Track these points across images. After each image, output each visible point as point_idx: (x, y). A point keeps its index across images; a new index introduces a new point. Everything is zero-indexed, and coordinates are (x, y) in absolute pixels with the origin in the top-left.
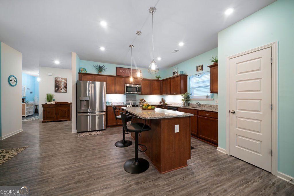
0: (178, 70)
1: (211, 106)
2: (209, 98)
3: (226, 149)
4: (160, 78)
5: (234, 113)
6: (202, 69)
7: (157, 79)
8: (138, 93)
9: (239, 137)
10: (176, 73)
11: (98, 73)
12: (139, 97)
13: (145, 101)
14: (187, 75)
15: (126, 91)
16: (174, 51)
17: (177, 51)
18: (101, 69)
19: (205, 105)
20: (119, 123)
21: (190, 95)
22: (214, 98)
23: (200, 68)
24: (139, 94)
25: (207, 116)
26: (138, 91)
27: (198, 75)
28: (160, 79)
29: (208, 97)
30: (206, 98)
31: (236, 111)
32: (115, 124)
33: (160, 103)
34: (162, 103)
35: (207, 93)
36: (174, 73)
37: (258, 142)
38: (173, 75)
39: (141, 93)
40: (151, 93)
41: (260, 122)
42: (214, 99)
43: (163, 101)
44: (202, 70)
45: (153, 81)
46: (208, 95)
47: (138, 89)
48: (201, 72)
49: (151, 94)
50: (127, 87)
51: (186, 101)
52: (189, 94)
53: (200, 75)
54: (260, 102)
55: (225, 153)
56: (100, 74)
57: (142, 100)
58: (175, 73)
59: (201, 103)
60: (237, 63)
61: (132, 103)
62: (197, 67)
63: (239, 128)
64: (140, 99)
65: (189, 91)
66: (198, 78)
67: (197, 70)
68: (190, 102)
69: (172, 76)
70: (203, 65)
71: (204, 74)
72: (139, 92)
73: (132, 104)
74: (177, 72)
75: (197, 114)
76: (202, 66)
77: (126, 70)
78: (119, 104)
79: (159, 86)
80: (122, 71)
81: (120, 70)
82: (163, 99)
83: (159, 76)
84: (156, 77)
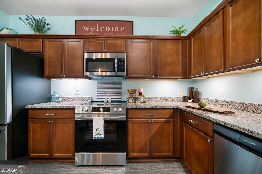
4: (183, 31)
8: (118, 74)
13: (141, 94)
15: (87, 70)
26: (116, 69)
28: (183, 34)
33: (185, 99)
34: (190, 101)
39: (125, 74)
40: (155, 74)
43: (193, 95)
49: (156, 77)
50: (89, 60)
64: (128, 90)
73: (108, 102)
77: (98, 25)
78: (81, 100)
79: (179, 55)
80: (88, 28)
81: (84, 27)
82: (193, 90)
83: (180, 28)
84: (173, 32)
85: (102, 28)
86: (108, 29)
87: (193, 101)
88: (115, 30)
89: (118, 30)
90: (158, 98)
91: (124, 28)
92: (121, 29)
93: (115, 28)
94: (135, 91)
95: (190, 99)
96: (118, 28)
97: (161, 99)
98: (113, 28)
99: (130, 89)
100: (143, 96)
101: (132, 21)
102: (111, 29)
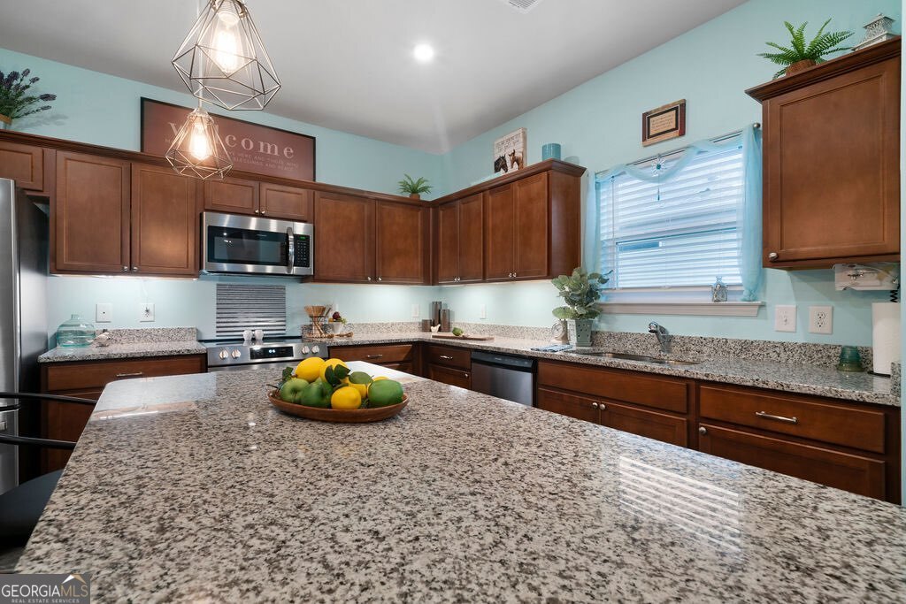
0: (525, 147)
1: (746, 346)
2: (732, 300)
4: (424, 189)
6: (681, 128)
7: (407, 195)
8: (295, 270)
10: (516, 160)
12: (301, 297)
13: (337, 317)
14: (582, 170)
15: (211, 258)
19: (702, 341)
21: (604, 281)
22: (767, 301)
23: (669, 120)
24: (303, 279)
25: (771, 426)
26: (292, 259)
27: (654, 163)
28: (424, 197)
29: (721, 291)
30: (708, 299)
33: (425, 326)
34: (435, 329)
35: (716, 272)
38: (498, 172)
39: (309, 271)
40: (374, 272)
42: (762, 306)
43: (440, 316)
44: (682, 133)
45: (387, 207)
46: (726, 281)
47: (291, 250)
48: (678, 143)
49: (375, 281)
50: (215, 231)
51: (577, 317)
52: (594, 276)
53: (668, 166)
57: (322, 311)
58: (508, 160)
59: (677, 327)
61: (259, 334)
62: (647, 118)
64: (307, 309)
65: (592, 261)
66: (658, 180)
67: (647, 135)
68: (602, 326)
69: (492, 176)
70: (683, 105)
72: (302, 261)
73: (254, 340)
74: (518, 155)
75: (684, 410)
76: (680, 110)
78: (162, 339)
79: (417, 237)
81: (174, 124)
82: (439, 307)
83: (420, 181)
84: (406, 187)
86: (247, 144)
87: (440, 330)
88: (269, 152)
89: (276, 153)
90: (372, 325)
91: (292, 151)
92: (285, 151)
93: (269, 147)
95: (434, 326)
96: (276, 147)
97: (379, 327)
98: (262, 144)
99: (310, 305)
100: (344, 322)
101: (314, 138)
102: (257, 146)
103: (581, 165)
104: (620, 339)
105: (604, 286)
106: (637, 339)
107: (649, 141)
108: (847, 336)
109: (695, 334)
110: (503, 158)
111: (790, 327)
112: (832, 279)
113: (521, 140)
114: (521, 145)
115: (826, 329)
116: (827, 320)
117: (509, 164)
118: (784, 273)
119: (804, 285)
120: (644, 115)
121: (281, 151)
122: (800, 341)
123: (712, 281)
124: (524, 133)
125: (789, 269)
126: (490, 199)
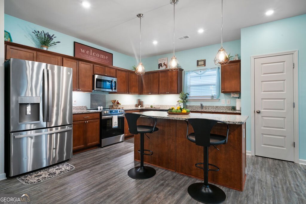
0: (168, 63)
2: (215, 98)
3: (251, 151)
5: (259, 112)
6: (205, 65)
8: (113, 91)
9: (264, 136)
10: (165, 65)
11: (41, 47)
13: (118, 103)
14: (183, 70)
15: (97, 87)
16: (184, 37)
17: (187, 37)
18: (46, 40)
19: (209, 106)
20: (88, 144)
21: (189, 95)
22: (220, 99)
23: (202, 63)
27: (200, 71)
29: (213, 97)
30: (210, 98)
31: (262, 111)
32: (82, 146)
33: (137, 106)
34: (139, 106)
35: (211, 93)
36: (160, 65)
37: (283, 138)
38: (159, 68)
39: (116, 91)
40: (128, 91)
41: (284, 120)
43: (140, 103)
45: (131, 74)
46: (213, 95)
47: (114, 85)
48: (203, 67)
49: (129, 93)
51: (183, 102)
52: (187, 93)
53: (202, 72)
54: (284, 101)
55: (251, 155)
56: (45, 49)
59: (205, 104)
60: (262, 64)
61: (102, 107)
62: (198, 61)
63: (264, 127)
65: (185, 91)
66: (200, 74)
67: (198, 65)
68: (188, 104)
69: (156, 69)
70: (205, 60)
71: (208, 71)
73: (100, 109)
77: (91, 50)
78: (79, 109)
79: (137, 82)
80: (84, 51)
81: (81, 49)
85: (94, 53)
86: (98, 55)
88: (102, 57)
91: (108, 57)
94: (115, 101)
99: (112, 100)
100: (120, 104)
101: (112, 54)
102: (100, 56)
103: (182, 68)
104: (192, 107)
105: (189, 96)
106: (196, 107)
107: (198, 66)
108: (232, 105)
109: (208, 105)
110: (161, 64)
111: (224, 103)
112: (231, 95)
113: (167, 60)
114: (167, 61)
115: (229, 103)
116: (229, 102)
117: (163, 65)
118: (223, 94)
119: (226, 96)
120: (197, 61)
121: (105, 57)
122: (225, 105)
123: (211, 95)
124: (167, 58)
125: (224, 93)
126: (161, 74)
